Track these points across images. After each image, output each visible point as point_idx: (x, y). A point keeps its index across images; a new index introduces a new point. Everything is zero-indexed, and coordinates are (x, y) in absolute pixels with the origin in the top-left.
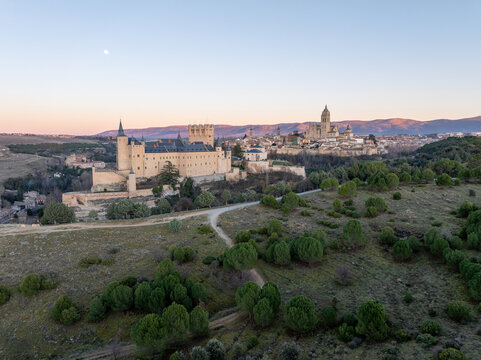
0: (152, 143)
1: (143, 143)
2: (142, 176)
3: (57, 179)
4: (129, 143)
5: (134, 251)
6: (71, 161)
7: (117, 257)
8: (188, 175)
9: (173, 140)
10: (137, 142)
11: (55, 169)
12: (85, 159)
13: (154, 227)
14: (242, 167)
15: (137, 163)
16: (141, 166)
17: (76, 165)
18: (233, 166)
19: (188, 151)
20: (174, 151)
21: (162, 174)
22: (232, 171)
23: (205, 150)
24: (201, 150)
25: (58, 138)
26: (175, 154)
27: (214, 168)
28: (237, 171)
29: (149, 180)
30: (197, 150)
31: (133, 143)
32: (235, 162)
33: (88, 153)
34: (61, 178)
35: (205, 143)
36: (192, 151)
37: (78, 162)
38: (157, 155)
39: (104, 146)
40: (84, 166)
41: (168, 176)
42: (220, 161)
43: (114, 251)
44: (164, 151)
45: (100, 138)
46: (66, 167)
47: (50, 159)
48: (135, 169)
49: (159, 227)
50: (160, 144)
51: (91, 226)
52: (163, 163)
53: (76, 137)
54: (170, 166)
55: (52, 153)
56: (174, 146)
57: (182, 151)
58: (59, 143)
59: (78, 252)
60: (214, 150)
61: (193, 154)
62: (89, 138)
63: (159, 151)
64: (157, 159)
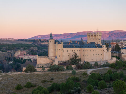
0: (67, 43)
1: (62, 43)
2: (61, 60)
3: (11, 65)
4: (55, 43)
5: (59, 79)
6: (18, 54)
7: (53, 81)
8: (86, 60)
9: (78, 41)
10: (59, 43)
11: (9, 59)
12: (26, 53)
13: (66, 74)
14: (118, 57)
15: (59, 53)
16: (60, 54)
17: (21, 57)
18: (113, 56)
19: (86, 47)
20: (78, 47)
21: (71, 59)
22: (112, 59)
23: (96, 47)
24: (93, 47)
25: (8, 40)
26: (79, 49)
27: (101, 57)
28: (114, 59)
29: (65, 62)
30: (91, 47)
31: (57, 43)
32: (115, 55)
33: (27, 50)
34: (13, 64)
35: (96, 43)
36: (88, 47)
37: (22, 55)
38: (69, 49)
39: (36, 46)
40: (25, 58)
41: (75, 60)
42: (105, 53)
43: (52, 79)
44: (73, 47)
45: (33, 41)
46: (15, 58)
47: (6, 53)
48: (58, 56)
49: (68, 74)
50: (71, 43)
51: (43, 73)
52: (72, 54)
53: (19, 40)
54: (76, 55)
55: (6, 50)
56: (78, 45)
57: (83, 47)
58: (10, 43)
59: (40, 79)
60: (101, 47)
61: (89, 49)
62: (26, 40)
63: (70, 47)
64: (69, 52)
